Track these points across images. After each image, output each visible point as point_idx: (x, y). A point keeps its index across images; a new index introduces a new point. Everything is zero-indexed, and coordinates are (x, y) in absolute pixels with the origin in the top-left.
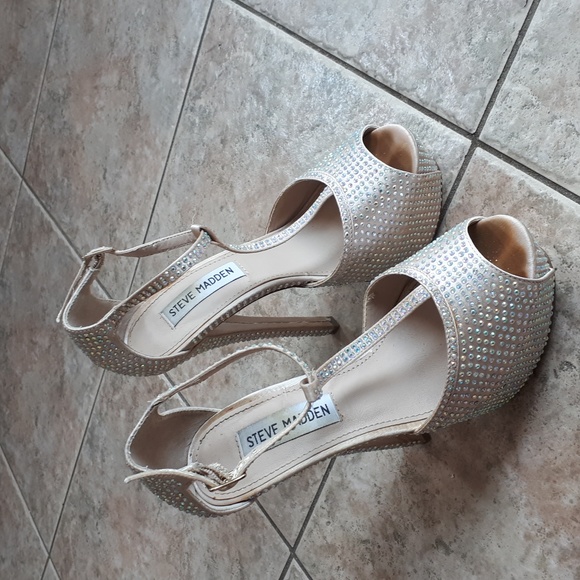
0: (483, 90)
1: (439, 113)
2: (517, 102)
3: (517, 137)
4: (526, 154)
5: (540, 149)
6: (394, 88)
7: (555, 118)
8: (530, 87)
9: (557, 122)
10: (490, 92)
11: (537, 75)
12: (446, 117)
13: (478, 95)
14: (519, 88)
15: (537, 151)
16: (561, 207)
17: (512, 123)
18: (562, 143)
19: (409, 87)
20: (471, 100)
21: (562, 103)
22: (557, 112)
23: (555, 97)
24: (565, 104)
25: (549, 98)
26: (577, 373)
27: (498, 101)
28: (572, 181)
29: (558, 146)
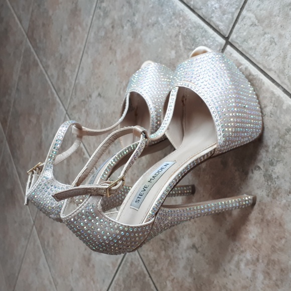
0: (233, 14)
1: (212, 24)
2: (249, 23)
3: (247, 42)
4: (250, 52)
5: (257, 50)
6: (192, 7)
7: (265, 33)
8: (255, 15)
9: (266, 36)
10: (236, 15)
11: (259, 8)
12: (214, 26)
13: (230, 16)
14: (250, 15)
15: (255, 51)
16: (264, 84)
17: (245, 34)
18: (267, 48)
19: (198, 7)
20: (227, 18)
21: (269, 26)
22: (267, 30)
23: (266, 22)
24: (271, 27)
25: (264, 22)
26: (262, 172)
27: (240, 20)
28: (270, 70)
29: (265, 50)
